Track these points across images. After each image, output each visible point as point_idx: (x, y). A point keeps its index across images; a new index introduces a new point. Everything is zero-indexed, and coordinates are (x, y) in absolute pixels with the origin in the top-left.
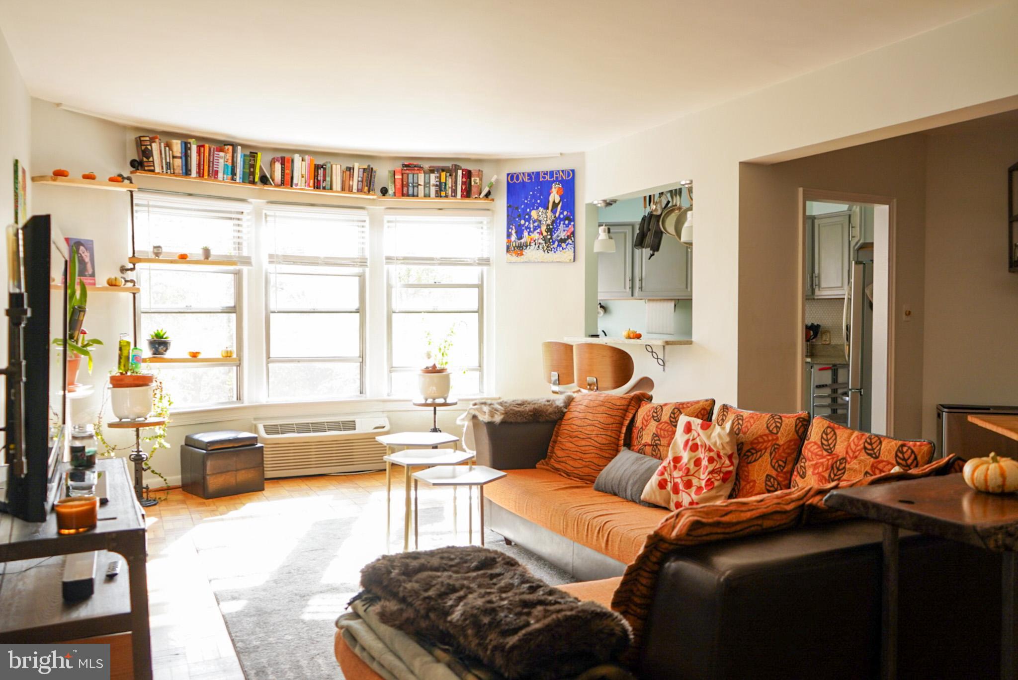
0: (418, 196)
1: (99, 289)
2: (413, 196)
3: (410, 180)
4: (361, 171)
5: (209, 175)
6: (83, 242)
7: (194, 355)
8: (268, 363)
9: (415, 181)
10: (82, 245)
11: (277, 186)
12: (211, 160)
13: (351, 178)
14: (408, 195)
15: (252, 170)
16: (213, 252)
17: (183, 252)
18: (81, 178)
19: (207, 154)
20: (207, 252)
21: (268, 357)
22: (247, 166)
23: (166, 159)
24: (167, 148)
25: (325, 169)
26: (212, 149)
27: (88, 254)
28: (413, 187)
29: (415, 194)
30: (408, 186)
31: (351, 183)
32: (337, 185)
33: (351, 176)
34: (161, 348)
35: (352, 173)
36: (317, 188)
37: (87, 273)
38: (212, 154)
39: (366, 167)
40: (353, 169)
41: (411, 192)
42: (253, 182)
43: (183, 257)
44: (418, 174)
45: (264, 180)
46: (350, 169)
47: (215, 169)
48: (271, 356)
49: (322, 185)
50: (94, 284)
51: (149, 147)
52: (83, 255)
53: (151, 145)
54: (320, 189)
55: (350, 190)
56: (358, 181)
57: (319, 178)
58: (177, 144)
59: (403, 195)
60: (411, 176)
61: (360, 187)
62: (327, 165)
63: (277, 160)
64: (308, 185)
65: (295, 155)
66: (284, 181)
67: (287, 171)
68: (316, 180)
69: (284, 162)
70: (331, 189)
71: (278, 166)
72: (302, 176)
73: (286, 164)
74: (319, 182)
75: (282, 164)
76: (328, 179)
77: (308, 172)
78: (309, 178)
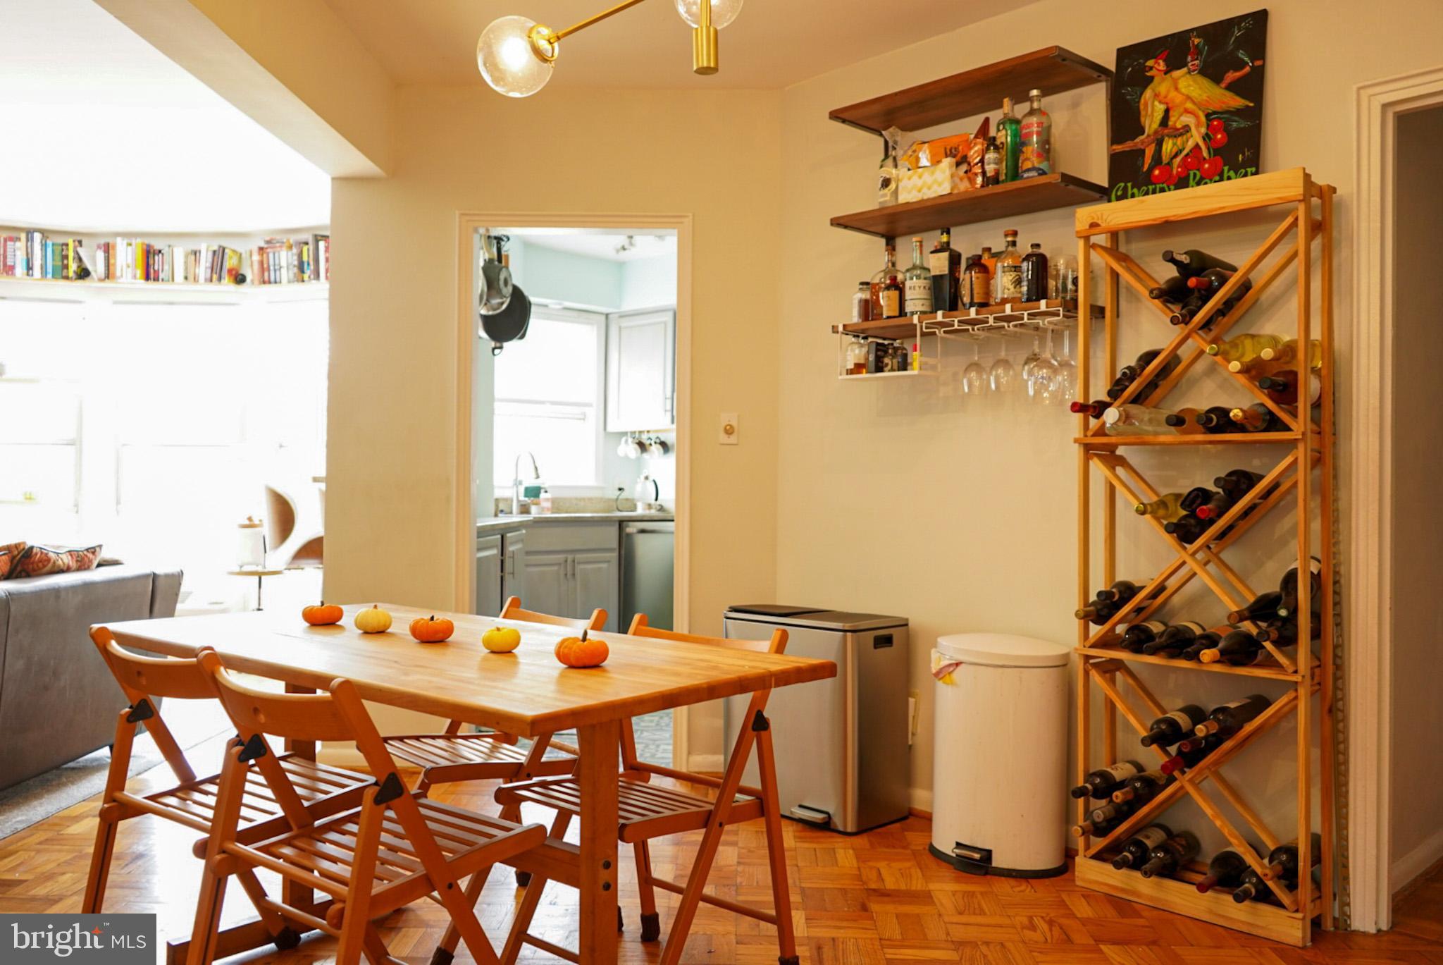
0: (280, 282)
2: (276, 282)
3: (271, 262)
4: (210, 254)
9: (277, 262)
11: (101, 280)
12: (1, 252)
13: (197, 264)
14: (270, 282)
15: (65, 262)
22: (58, 258)
25: (162, 254)
26: (2, 239)
28: (275, 271)
29: (278, 280)
30: (269, 270)
31: (197, 270)
32: (179, 275)
33: (197, 261)
35: (198, 257)
36: (154, 280)
39: (216, 248)
40: (200, 252)
41: (272, 279)
42: (66, 277)
44: (279, 252)
45: (84, 274)
46: (196, 253)
47: (9, 263)
49: (161, 276)
54: (158, 280)
55: (196, 281)
56: (206, 268)
57: (156, 268)
59: (264, 282)
60: (271, 256)
61: (208, 275)
62: (167, 249)
63: (99, 247)
64: (135, 277)
65: (119, 240)
66: (108, 274)
67: (112, 261)
68: (152, 271)
69: (107, 249)
70: (173, 280)
71: (100, 255)
72: (128, 266)
73: (111, 252)
74: (156, 273)
75: (105, 252)
76: (166, 267)
77: (135, 260)
78: (135, 267)
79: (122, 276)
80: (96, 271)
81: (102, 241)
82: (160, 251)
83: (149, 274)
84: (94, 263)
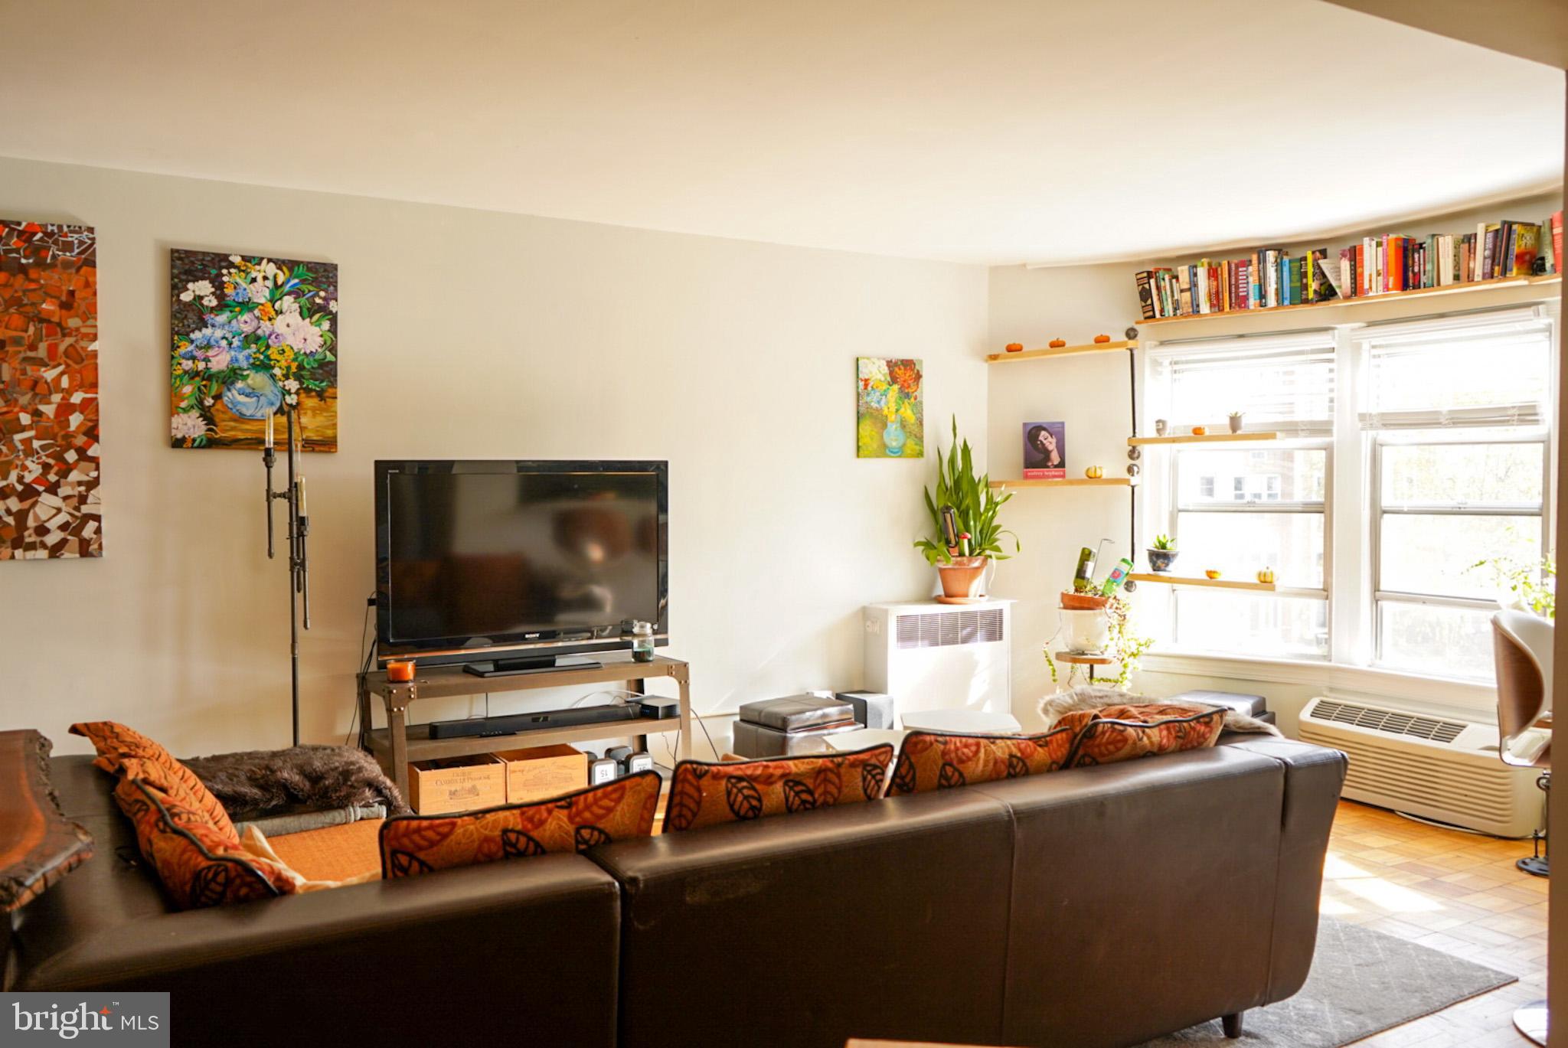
1: (1072, 483)
4: (1490, 238)
5: (1230, 306)
6: (1044, 426)
7: (1211, 574)
8: (1376, 601)
10: (1044, 429)
11: (1347, 298)
12: (1233, 282)
13: (1472, 255)
15: (1304, 281)
16: (1244, 422)
17: (1197, 424)
18: (1049, 348)
19: (1226, 275)
20: (1235, 422)
21: (1376, 587)
22: (1296, 277)
23: (1173, 296)
24: (1174, 281)
25: (1424, 249)
26: (1233, 266)
27: (1054, 441)
31: (1472, 265)
32: (1447, 276)
33: (1472, 251)
34: (1159, 562)
35: (1472, 245)
36: (1414, 288)
37: (1050, 464)
38: (1233, 273)
39: (1498, 226)
40: (1476, 237)
42: (1306, 301)
43: (1198, 432)
45: (1327, 293)
46: (1470, 239)
47: (1241, 294)
48: (1383, 587)
49: (1423, 279)
50: (1063, 476)
51: (1147, 286)
52: (1045, 442)
53: (1149, 283)
54: (1419, 287)
55: (1470, 279)
56: (1485, 259)
57: (1416, 269)
58: (1182, 271)
61: (1488, 268)
62: (1429, 241)
63: (1344, 255)
64: (1386, 288)
65: (1366, 240)
66: (1356, 288)
67: (1359, 270)
68: (1410, 274)
69: (1354, 256)
70: (1439, 284)
71: (1345, 265)
72: (1378, 274)
73: (1357, 258)
74: (1417, 276)
75: (1350, 260)
76: (1429, 267)
77: (1386, 264)
78: (1387, 274)
79: (1371, 288)
80: (1340, 287)
81: (1347, 246)
82: (1421, 246)
83: (1407, 279)
84: (1339, 278)
